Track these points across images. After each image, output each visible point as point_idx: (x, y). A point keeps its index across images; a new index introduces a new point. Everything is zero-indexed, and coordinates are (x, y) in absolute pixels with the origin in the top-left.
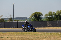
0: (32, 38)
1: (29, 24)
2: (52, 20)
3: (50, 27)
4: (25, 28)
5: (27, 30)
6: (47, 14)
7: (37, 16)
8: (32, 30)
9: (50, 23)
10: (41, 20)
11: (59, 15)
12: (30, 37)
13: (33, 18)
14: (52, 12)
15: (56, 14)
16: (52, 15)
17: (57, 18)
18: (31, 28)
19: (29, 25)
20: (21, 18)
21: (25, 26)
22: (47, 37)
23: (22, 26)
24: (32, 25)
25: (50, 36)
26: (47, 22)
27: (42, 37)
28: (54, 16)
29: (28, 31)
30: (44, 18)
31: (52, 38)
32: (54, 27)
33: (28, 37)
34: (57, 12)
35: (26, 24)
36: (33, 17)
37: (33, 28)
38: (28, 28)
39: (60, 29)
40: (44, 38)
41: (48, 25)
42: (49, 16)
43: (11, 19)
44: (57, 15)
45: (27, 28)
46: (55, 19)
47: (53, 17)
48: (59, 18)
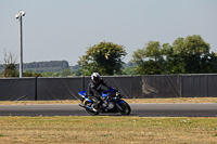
0: (88, 135)
1: (105, 85)
2: (159, 73)
3: (150, 96)
4: (92, 102)
5: (98, 107)
6: (140, 51)
7: (107, 58)
8: (115, 106)
9: (151, 84)
10: (119, 72)
11: (183, 55)
12: (80, 133)
13: (92, 64)
14: (157, 44)
15: (172, 49)
16: (157, 54)
17: (175, 63)
18: (112, 101)
19: (106, 89)
20: (47, 64)
21: (92, 93)
22: (142, 132)
23: (82, 93)
24: (116, 91)
25: (150, 130)
26: (140, 78)
27: (122, 133)
28: (165, 57)
29: (102, 110)
30: (131, 64)
31: (160, 135)
32: (166, 97)
33: (75, 133)
34: (176, 42)
35: (96, 86)
36: (90, 62)
37: (119, 101)
38: (102, 102)
39: (186, 103)
40: (131, 138)
41: (145, 92)
42: (147, 59)
43: (11, 68)
44: (176, 56)
45: (99, 99)
46: (168, 69)
47: (162, 60)
48: (182, 66)
